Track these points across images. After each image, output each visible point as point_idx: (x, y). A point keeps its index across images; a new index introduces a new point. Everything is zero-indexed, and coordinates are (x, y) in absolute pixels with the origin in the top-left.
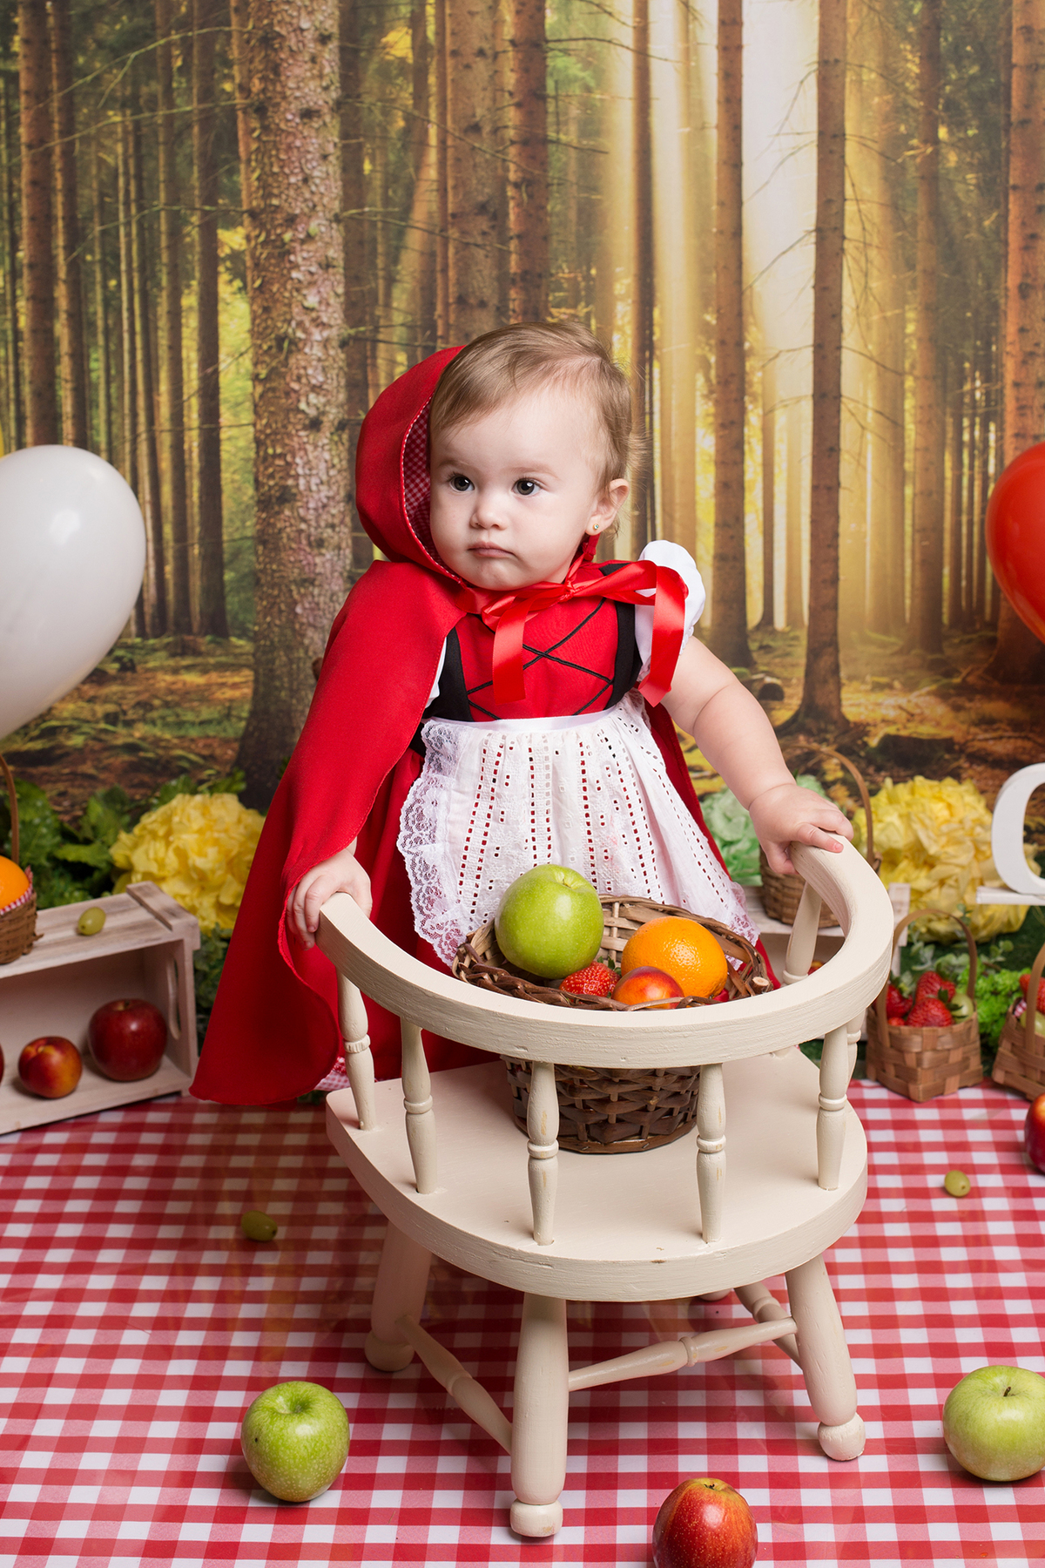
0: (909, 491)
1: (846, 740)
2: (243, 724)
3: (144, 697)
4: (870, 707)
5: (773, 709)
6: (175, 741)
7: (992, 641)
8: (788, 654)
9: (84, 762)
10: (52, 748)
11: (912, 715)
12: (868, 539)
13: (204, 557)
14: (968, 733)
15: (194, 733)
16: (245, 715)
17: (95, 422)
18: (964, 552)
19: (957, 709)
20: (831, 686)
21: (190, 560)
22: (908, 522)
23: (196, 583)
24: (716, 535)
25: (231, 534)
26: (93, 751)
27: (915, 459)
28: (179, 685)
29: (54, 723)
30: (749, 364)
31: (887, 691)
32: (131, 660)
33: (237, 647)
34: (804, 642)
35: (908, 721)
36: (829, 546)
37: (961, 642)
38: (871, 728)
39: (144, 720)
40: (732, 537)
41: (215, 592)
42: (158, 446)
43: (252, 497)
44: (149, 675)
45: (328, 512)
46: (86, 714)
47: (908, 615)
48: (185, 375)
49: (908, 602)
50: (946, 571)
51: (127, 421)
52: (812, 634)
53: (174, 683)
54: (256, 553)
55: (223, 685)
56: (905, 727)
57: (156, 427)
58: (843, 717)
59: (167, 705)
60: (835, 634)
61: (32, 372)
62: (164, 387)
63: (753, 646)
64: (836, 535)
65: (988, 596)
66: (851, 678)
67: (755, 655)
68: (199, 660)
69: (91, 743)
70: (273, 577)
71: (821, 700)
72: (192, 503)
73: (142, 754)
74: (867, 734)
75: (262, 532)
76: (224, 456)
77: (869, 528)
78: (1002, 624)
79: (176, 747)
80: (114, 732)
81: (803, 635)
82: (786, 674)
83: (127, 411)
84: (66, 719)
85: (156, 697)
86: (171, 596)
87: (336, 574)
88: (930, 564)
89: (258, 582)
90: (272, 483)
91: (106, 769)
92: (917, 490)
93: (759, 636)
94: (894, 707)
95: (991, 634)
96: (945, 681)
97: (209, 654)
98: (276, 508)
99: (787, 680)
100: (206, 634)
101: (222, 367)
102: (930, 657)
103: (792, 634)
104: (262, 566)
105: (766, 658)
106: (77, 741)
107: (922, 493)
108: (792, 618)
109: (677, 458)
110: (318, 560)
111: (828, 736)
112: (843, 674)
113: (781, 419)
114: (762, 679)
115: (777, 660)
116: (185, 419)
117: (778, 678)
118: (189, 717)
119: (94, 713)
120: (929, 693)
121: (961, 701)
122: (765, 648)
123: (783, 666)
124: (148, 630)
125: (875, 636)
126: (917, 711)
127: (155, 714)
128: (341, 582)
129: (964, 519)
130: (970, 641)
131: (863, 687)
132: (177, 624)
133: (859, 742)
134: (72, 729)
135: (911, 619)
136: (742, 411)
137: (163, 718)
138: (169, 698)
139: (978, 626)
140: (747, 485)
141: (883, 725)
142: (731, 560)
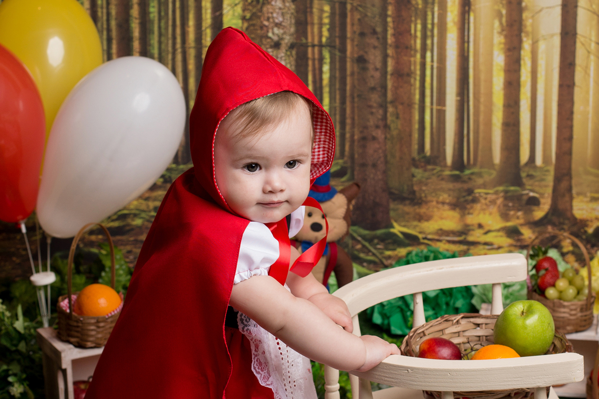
1: (575, 229)
4: (589, 211)
5: (534, 211)
8: (542, 180)
10: (124, 226)
12: (590, 115)
17: (152, 42)
20: (567, 198)
24: (504, 111)
29: (126, 212)
30: (525, 15)
31: (598, 202)
34: (552, 173)
36: (568, 119)
38: (590, 223)
40: (513, 113)
42: (187, 56)
46: (143, 207)
48: (204, 16)
51: (170, 42)
52: (557, 168)
57: (187, 45)
58: (573, 216)
60: (570, 169)
61: (117, 13)
62: (191, 23)
63: (523, 175)
64: (572, 113)
66: (579, 194)
67: (524, 180)
71: (561, 206)
74: (587, 226)
77: (591, 109)
81: (552, 169)
82: (541, 191)
83: (170, 36)
84: (132, 210)
93: (526, 169)
99: (542, 195)
101: (225, 11)
103: (546, 169)
105: (531, 182)
106: (138, 222)
108: (546, 159)
109: (482, 67)
111: (566, 227)
112: (574, 191)
113: (542, 46)
114: (528, 194)
115: (537, 183)
116: (203, 41)
117: (537, 193)
119: (148, 206)
122: (530, 176)
123: (540, 187)
124: (180, 160)
125: (592, 170)
131: (585, 199)
133: (582, 230)
136: (520, 41)
140: (522, 83)
141: (596, 221)
142: (511, 125)
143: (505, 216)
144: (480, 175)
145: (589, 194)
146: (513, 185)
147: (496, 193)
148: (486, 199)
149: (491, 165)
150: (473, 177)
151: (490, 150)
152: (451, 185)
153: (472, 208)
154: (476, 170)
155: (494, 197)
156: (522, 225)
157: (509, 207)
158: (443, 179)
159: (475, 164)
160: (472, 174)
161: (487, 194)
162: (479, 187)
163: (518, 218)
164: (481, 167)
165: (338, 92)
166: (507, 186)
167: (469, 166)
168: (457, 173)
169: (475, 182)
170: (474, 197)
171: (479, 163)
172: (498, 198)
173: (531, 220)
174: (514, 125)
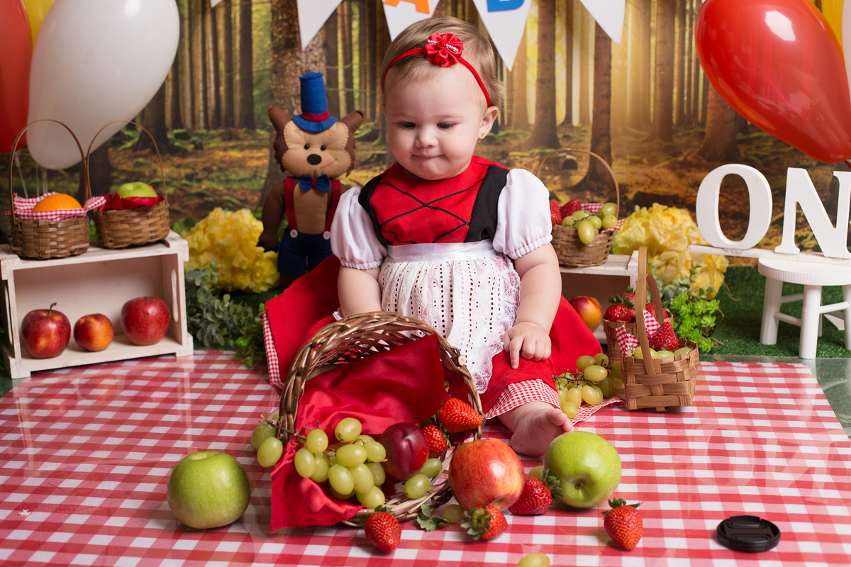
0: (653, 40)
2: (263, 181)
3: (208, 165)
4: (629, 175)
5: (571, 175)
6: (225, 191)
7: (703, 134)
8: (580, 141)
11: (654, 180)
12: (629, 71)
13: (242, 81)
14: (687, 192)
15: (235, 186)
16: (264, 175)
18: (686, 78)
19: (681, 176)
21: (234, 83)
22: (653, 59)
23: (238, 97)
24: (539, 67)
25: (257, 68)
26: (179, 197)
27: (657, 21)
28: (227, 158)
29: (157, 180)
31: (639, 165)
32: (201, 143)
33: (260, 135)
34: (590, 133)
35: (652, 183)
36: (605, 74)
37: (684, 135)
38: (630, 189)
39: (207, 178)
40: (548, 69)
41: (248, 102)
42: (217, 15)
43: (269, 45)
44: (211, 152)
45: (313, 54)
46: (175, 175)
47: (652, 118)
49: (652, 109)
50: (675, 90)
52: (595, 128)
53: (224, 157)
54: (271, 79)
55: (252, 158)
56: (649, 188)
58: (611, 180)
59: (220, 169)
60: (608, 129)
63: (560, 136)
64: (610, 67)
65: (700, 107)
66: (617, 156)
67: (561, 142)
68: (239, 143)
69: (178, 192)
70: (281, 93)
71: (599, 171)
72: (236, 49)
73: (206, 199)
74: (628, 191)
75: (275, 66)
76: (254, 21)
77: (629, 63)
78: (708, 124)
79: (225, 194)
80: (190, 186)
81: (589, 129)
82: (578, 154)
84: (163, 178)
85: (214, 164)
86: (223, 105)
88: (666, 86)
89: (272, 97)
90: (281, 36)
91: (186, 207)
92: (658, 40)
93: (563, 129)
94: (643, 175)
95: (701, 130)
96: (674, 159)
97: (245, 139)
98: (283, 52)
99: (579, 157)
100: (242, 127)
102: (665, 144)
103: (583, 129)
104: (274, 87)
105: (568, 143)
106: (170, 190)
107: (661, 42)
108: (583, 119)
111: (604, 192)
112: (613, 153)
114: (565, 157)
115: (574, 145)
117: (574, 155)
118: (233, 177)
119: (180, 174)
120: (664, 167)
121: (683, 171)
122: (566, 137)
124: (210, 125)
125: (632, 130)
126: (657, 178)
127: (213, 175)
129: (686, 58)
130: (689, 134)
131: (625, 162)
132: (227, 121)
133: (622, 197)
134: (167, 184)
135: (654, 120)
137: (218, 177)
138: (222, 165)
139: (694, 125)
140: (557, 36)
141: (636, 186)
142: (546, 82)
144: (514, 136)
145: (628, 157)
146: (549, 147)
147: (532, 156)
148: (521, 162)
149: (527, 126)
150: (508, 139)
151: (525, 109)
152: (485, 148)
154: (510, 131)
155: (529, 160)
156: (559, 191)
157: (545, 171)
159: (509, 125)
160: (507, 135)
161: (522, 157)
162: (514, 150)
163: (555, 183)
164: (516, 128)
165: (367, 50)
166: (543, 149)
167: (503, 127)
169: (510, 144)
170: (509, 160)
171: (513, 124)
172: (534, 162)
173: (569, 185)
174: (549, 81)
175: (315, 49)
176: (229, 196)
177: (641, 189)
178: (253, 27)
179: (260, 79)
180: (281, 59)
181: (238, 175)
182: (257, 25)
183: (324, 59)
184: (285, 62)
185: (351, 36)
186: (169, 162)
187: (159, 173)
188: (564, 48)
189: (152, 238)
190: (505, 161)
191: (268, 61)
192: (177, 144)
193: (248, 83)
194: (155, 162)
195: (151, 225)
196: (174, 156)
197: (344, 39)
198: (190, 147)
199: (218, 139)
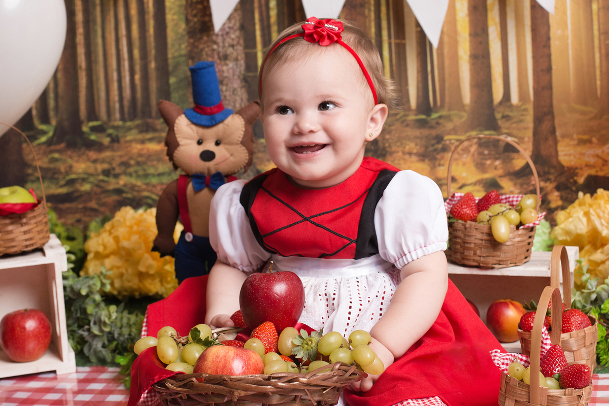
0: (595, 7)
1: (563, 179)
3: (125, 159)
4: (578, 156)
5: (513, 159)
6: (144, 187)
8: (521, 121)
9: (90, 200)
10: (72, 193)
11: (606, 161)
12: (570, 41)
13: (158, 69)
15: (154, 181)
20: (551, 142)
21: (150, 71)
22: (596, 27)
23: (153, 85)
24: (471, 42)
25: (172, 54)
26: (96, 194)
28: (145, 151)
29: (73, 176)
31: (588, 145)
32: (117, 136)
34: (531, 112)
35: (603, 165)
36: (544, 46)
38: (579, 171)
39: (125, 173)
40: (481, 43)
41: (165, 90)
43: (184, 30)
44: (128, 145)
45: (230, 37)
46: (91, 170)
47: (599, 92)
49: (598, 83)
52: (537, 107)
53: (142, 150)
54: (187, 65)
56: (601, 170)
58: (559, 163)
59: (138, 163)
60: (551, 106)
63: (498, 116)
64: (549, 39)
66: (563, 136)
67: (500, 122)
68: (156, 135)
69: (95, 189)
71: (544, 152)
72: (150, 35)
73: (125, 195)
74: (576, 175)
75: (191, 52)
76: (168, 4)
77: (570, 33)
79: (144, 190)
80: (107, 182)
81: (530, 107)
82: (520, 135)
84: (80, 174)
85: (131, 158)
86: (139, 94)
87: (236, 77)
90: (196, 20)
91: (104, 205)
92: (601, 6)
93: (501, 109)
94: (593, 156)
97: (162, 131)
98: (199, 36)
100: (160, 118)
103: (523, 107)
105: (507, 124)
106: (86, 187)
107: (604, 8)
108: (523, 96)
110: (225, 68)
111: (551, 177)
112: (558, 133)
115: (514, 125)
117: (515, 137)
118: (151, 171)
119: (96, 169)
122: (506, 118)
123: (519, 129)
124: (126, 116)
125: (578, 107)
126: (608, 158)
127: (131, 170)
128: (238, 82)
131: (572, 143)
132: (143, 112)
133: (571, 181)
134: (84, 180)
135: (601, 94)
137: (136, 172)
138: (140, 159)
140: (489, 7)
141: (586, 168)
142: (480, 57)
143: (481, 167)
144: (448, 118)
145: (575, 136)
146: (488, 129)
147: (469, 139)
149: (461, 106)
150: (442, 121)
151: (458, 88)
152: (417, 132)
153: (443, 158)
154: (444, 113)
155: (466, 144)
156: (501, 177)
157: (485, 155)
158: (407, 125)
159: (442, 106)
160: (440, 117)
161: (458, 140)
162: (449, 134)
163: (496, 168)
164: (449, 110)
166: (480, 131)
167: (436, 109)
168: (423, 117)
169: (444, 127)
170: (444, 145)
171: (446, 105)
172: (471, 146)
173: (512, 170)
174: (483, 57)
175: (232, 31)
176: (149, 191)
177: (593, 172)
178: (167, 11)
179: (177, 66)
180: (197, 44)
181: (157, 169)
182: (171, 9)
183: (242, 42)
184: (201, 46)
185: (268, 17)
186: (85, 157)
187: (74, 170)
188: (497, 19)
189: (27, 246)
190: (440, 146)
191: (183, 46)
192: (93, 137)
193: (164, 71)
194: (70, 157)
195: (25, 233)
196: (90, 150)
197: (261, 20)
198: (106, 141)
199: (135, 131)
